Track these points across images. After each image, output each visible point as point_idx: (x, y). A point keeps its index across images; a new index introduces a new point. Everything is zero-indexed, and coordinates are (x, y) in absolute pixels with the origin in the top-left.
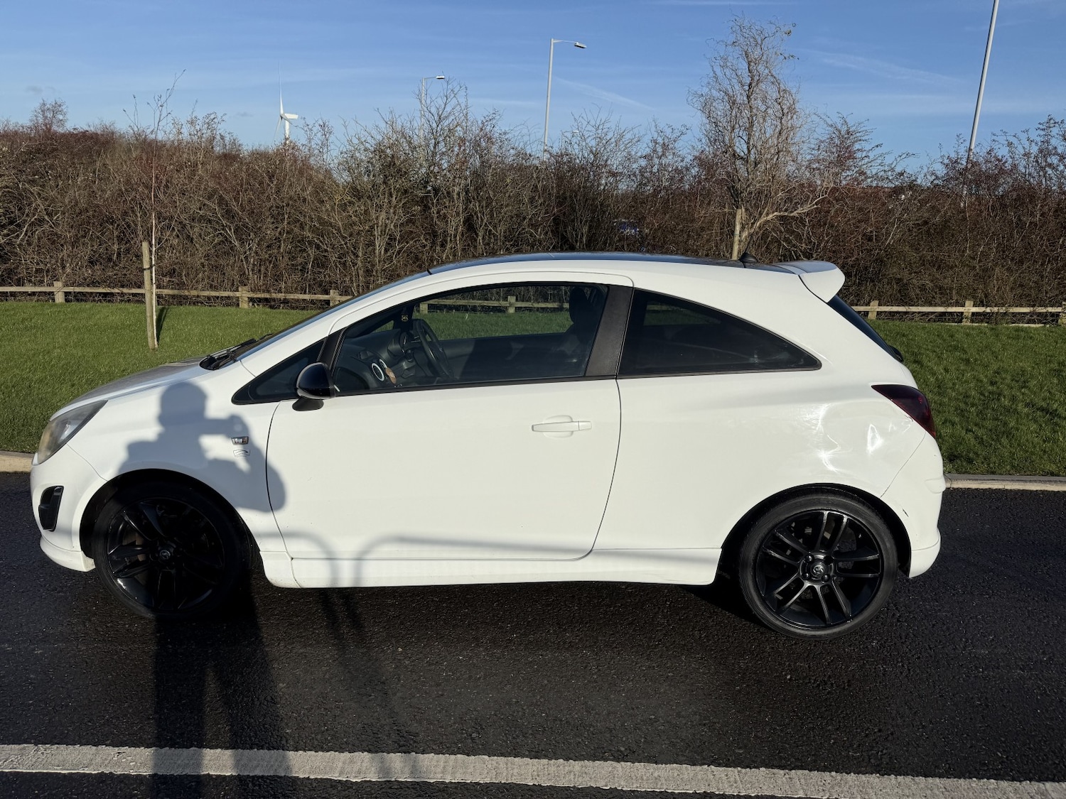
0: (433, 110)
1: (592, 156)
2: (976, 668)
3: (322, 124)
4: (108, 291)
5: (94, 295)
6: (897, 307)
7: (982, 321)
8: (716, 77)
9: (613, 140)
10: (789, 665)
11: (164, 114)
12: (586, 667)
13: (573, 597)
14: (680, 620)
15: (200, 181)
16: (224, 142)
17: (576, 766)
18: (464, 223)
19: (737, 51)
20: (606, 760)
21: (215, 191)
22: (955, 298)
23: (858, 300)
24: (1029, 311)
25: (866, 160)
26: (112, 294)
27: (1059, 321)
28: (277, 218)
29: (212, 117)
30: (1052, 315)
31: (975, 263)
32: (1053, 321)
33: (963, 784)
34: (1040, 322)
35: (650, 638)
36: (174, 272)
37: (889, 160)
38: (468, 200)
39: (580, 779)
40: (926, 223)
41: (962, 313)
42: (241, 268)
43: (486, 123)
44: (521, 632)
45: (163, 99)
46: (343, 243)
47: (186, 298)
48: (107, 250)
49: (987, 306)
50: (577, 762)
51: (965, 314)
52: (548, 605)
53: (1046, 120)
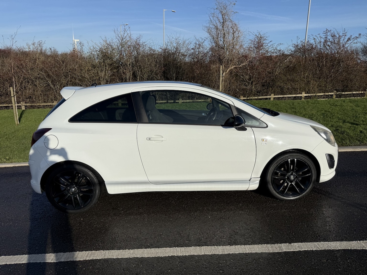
0: (120, 36)
1: (175, 49)
2: (271, 210)
3: (80, 43)
4: (7, 105)
5: (2, 107)
6: (280, 96)
7: (308, 99)
8: (211, 20)
9: (182, 44)
10: (211, 213)
11: (14, 41)
12: (144, 220)
13: (146, 198)
14: (179, 202)
15: (38, 65)
16: (51, 50)
17: (132, 251)
18: (133, 74)
19: (218, 11)
20: (142, 248)
21: (43, 68)
22: (299, 91)
23: (267, 94)
24: (323, 94)
25: (267, 46)
26: (9, 107)
27: (333, 97)
28: (66, 77)
29: (41, 42)
30: (331, 95)
31: (305, 80)
32: (331, 97)
33: (256, 246)
34: (327, 98)
35: (168, 208)
36: (31, 97)
37: (275, 46)
38: (133, 66)
39: (132, 255)
40: (288, 67)
41: (302, 96)
42: (55, 94)
43: (137, 40)
44: (125, 210)
45: (13, 36)
46: (90, 84)
47: (35, 106)
48: (6, 91)
49: (309, 94)
50: (132, 250)
51: (302, 97)
52: (137, 201)
53: (326, 30)
